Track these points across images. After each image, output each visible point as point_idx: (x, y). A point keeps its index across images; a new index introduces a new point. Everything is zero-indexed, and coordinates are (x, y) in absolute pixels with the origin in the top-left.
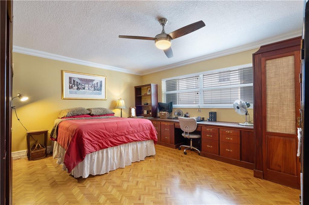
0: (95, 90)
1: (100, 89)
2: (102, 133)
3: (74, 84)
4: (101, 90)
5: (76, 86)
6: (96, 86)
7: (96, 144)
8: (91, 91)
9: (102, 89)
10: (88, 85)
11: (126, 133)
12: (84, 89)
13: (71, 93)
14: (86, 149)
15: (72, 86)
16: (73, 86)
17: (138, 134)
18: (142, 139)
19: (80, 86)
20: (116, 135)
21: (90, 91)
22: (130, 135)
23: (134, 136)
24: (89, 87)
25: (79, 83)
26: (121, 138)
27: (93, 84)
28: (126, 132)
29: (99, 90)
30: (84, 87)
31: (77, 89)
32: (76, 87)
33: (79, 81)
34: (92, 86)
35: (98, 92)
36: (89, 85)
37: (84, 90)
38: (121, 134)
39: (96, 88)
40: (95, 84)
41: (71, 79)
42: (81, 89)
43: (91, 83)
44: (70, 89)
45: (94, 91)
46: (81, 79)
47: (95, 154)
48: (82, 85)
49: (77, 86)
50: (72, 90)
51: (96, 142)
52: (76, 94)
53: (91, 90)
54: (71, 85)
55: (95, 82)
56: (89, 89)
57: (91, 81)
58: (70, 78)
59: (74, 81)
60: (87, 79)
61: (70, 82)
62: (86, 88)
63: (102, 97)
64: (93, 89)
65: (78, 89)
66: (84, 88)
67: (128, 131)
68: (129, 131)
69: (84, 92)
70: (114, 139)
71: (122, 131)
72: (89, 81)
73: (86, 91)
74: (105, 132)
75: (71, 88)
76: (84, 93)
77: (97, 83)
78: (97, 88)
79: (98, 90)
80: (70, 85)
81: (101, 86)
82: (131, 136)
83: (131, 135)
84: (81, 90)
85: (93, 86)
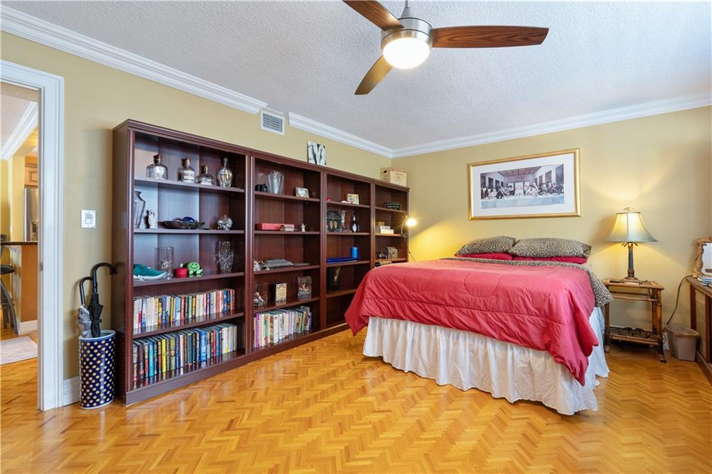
0: (541, 191)
1: (557, 188)
2: (395, 287)
3: (491, 187)
4: (559, 189)
5: (494, 190)
6: (544, 180)
7: (384, 304)
8: (531, 197)
9: (562, 188)
10: (522, 184)
11: (448, 302)
12: (514, 194)
13: (484, 206)
14: (364, 306)
15: (487, 191)
16: (489, 190)
17: (486, 315)
18: (500, 335)
19: (502, 190)
20: (423, 298)
21: (527, 197)
22: (461, 311)
23: (470, 314)
24: (526, 188)
25: (502, 183)
26: (435, 310)
27: (536, 179)
28: (447, 298)
29: (554, 191)
30: (512, 189)
31: (497, 197)
32: (495, 193)
33: (501, 179)
34: (534, 184)
35: (550, 196)
36: (526, 183)
37: (512, 197)
38: (435, 300)
39: (545, 186)
40: (541, 177)
41: (485, 178)
42: (506, 195)
43: (530, 177)
44: (482, 198)
45: (541, 196)
46: (505, 174)
47: (387, 323)
48: (507, 185)
49: (497, 190)
50: (486, 199)
51: (385, 301)
52: (495, 207)
53: (531, 194)
54: (484, 190)
55: (541, 173)
56: (525, 192)
57: (529, 173)
58: (483, 176)
59: (491, 180)
60: (518, 170)
61: (483, 185)
62: (517, 192)
63: (566, 207)
64: (535, 190)
65: (499, 195)
66: (512, 193)
67: (454, 297)
68: (458, 297)
69: (512, 200)
70: (418, 305)
71: (439, 293)
72: (524, 174)
73: (517, 197)
74: (402, 285)
75: (484, 195)
76: (514, 204)
77: (548, 174)
78: (547, 186)
79: (550, 191)
80: (482, 191)
81: (560, 179)
82: (463, 313)
83: (464, 310)
84: (505, 198)
85: (536, 182)
